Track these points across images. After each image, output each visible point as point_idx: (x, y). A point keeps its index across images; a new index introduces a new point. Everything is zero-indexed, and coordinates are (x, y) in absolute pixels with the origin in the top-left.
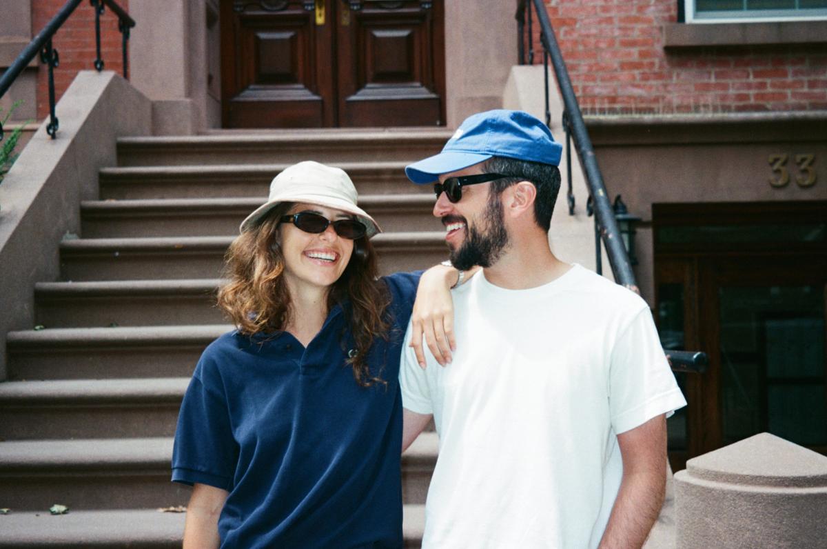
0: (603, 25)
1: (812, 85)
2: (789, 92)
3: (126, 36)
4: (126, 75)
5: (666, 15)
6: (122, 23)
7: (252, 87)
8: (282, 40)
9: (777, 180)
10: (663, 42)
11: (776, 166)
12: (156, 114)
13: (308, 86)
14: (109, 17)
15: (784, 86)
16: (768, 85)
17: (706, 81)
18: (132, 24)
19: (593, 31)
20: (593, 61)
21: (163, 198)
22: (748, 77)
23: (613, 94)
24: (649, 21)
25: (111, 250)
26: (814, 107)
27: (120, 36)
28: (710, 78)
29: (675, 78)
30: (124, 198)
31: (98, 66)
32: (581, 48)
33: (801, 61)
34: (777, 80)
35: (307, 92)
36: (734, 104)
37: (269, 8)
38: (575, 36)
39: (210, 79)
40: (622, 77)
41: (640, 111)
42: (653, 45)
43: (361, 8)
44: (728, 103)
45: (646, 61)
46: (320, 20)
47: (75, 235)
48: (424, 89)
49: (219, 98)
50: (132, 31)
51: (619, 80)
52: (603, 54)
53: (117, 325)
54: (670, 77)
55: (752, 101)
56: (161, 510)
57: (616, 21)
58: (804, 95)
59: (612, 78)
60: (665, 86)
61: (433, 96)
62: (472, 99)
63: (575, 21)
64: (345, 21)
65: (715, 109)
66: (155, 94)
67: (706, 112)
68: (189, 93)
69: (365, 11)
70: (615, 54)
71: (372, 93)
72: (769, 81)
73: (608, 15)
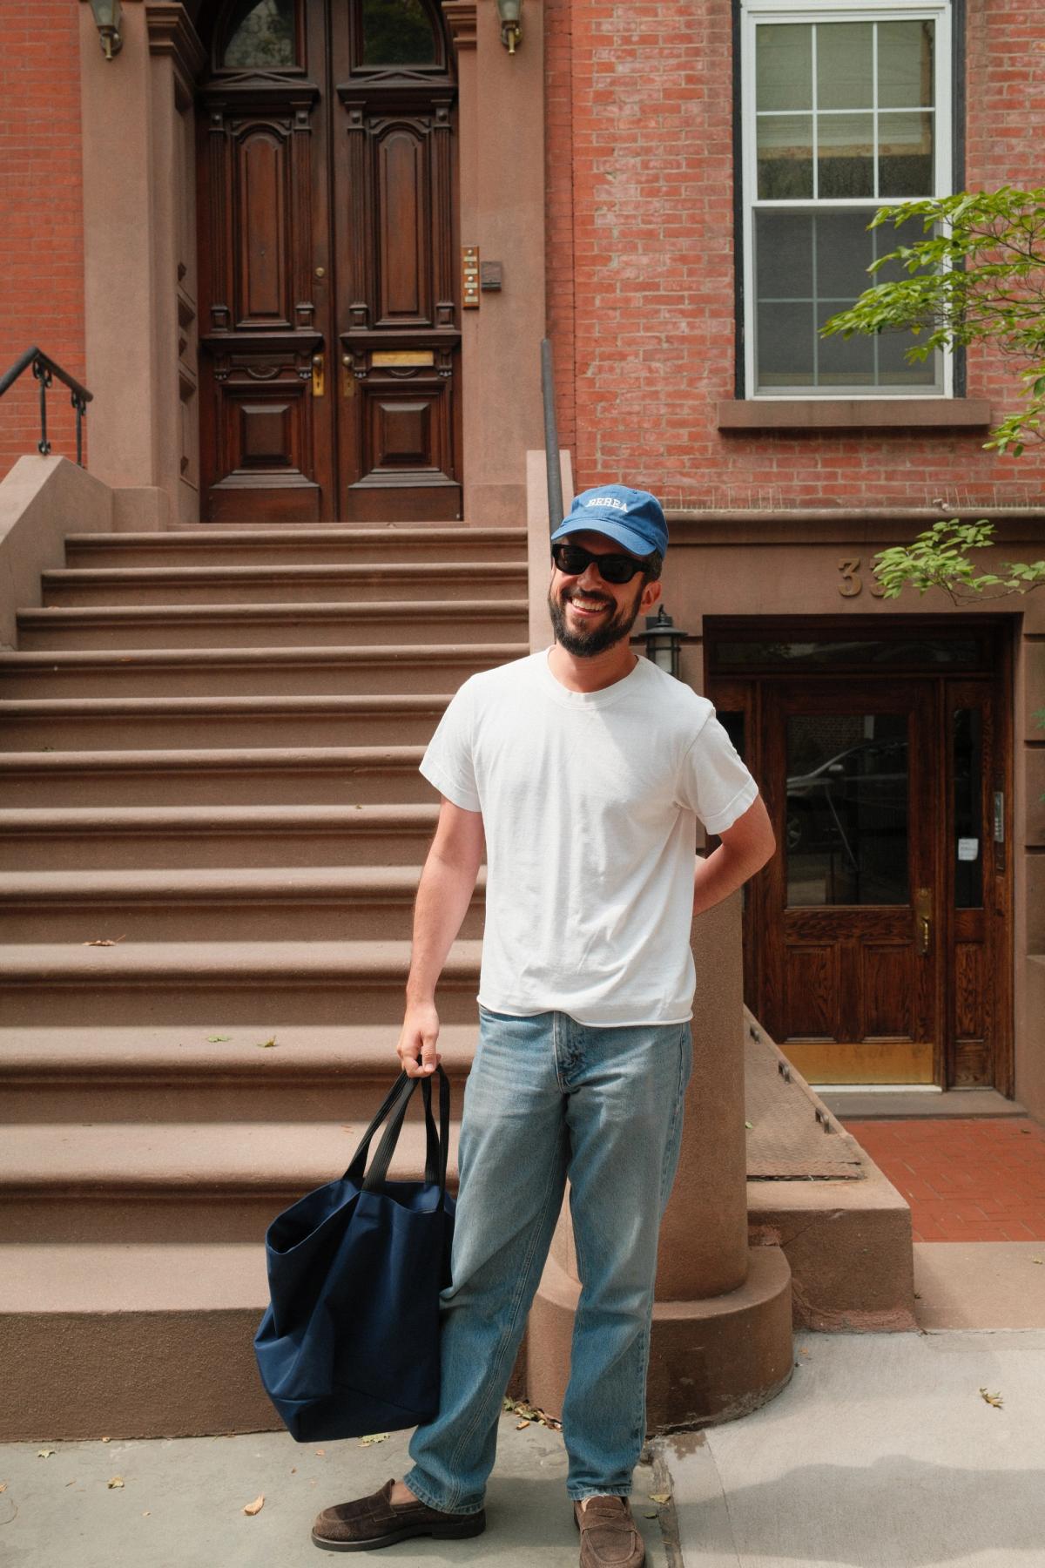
0: (648, 401)
1: (890, 476)
2: (863, 484)
3: (82, 411)
4: (80, 459)
5: (722, 389)
6: (75, 397)
7: (236, 472)
8: (272, 415)
9: (847, 590)
10: (717, 424)
11: (848, 572)
12: (118, 504)
13: (303, 471)
14: (58, 389)
15: (856, 477)
16: (840, 477)
17: (767, 470)
18: (89, 397)
19: (636, 408)
20: (636, 444)
21: (116, 605)
22: (816, 466)
23: (659, 484)
24: (703, 397)
25: (49, 664)
26: (893, 502)
27: (74, 412)
28: (771, 467)
29: (730, 465)
30: (70, 605)
31: (43, 449)
32: (621, 428)
33: (878, 447)
34: (850, 470)
35: (302, 478)
36: (799, 498)
37: (258, 376)
38: (615, 413)
39: (184, 463)
40: (668, 464)
41: (689, 504)
42: (705, 426)
43: (367, 377)
44: (792, 496)
45: (697, 445)
46: (318, 391)
47: (9, 647)
48: (442, 476)
49: (196, 486)
50: (89, 405)
51: (665, 468)
52: (647, 436)
53: (52, 749)
54: (726, 463)
55: (820, 495)
56: (87, 944)
57: (662, 396)
58: (882, 489)
59: (658, 465)
60: (719, 475)
61: (453, 483)
62: (491, 488)
63: (615, 396)
64: (349, 390)
65: (777, 504)
66: (117, 480)
67: (765, 507)
68: (158, 479)
69: (372, 380)
70: (661, 435)
71: (381, 478)
72: (839, 471)
73: (653, 389)
